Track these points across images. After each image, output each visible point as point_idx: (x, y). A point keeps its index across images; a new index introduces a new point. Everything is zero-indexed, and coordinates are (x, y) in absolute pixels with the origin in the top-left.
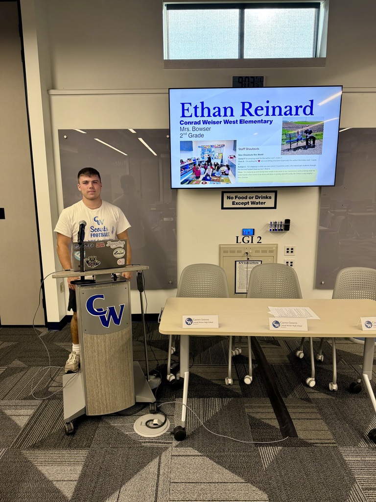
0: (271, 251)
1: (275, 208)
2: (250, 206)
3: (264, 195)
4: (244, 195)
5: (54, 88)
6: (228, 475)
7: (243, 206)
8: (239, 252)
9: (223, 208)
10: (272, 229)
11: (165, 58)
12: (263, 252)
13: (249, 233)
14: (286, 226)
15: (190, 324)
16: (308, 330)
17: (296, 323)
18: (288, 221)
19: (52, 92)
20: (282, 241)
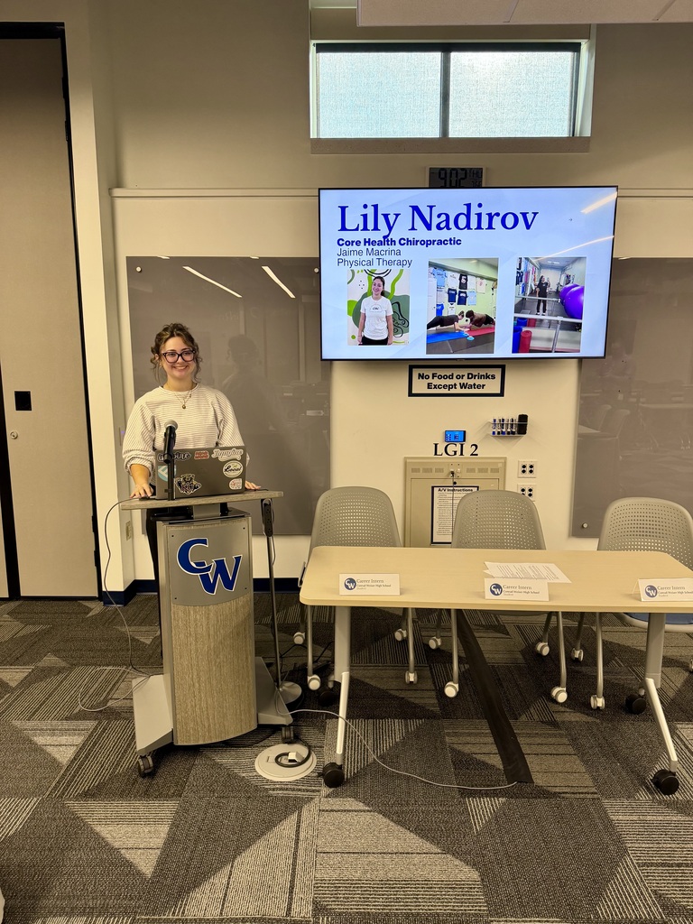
0: (496, 471)
1: (501, 394)
2: (459, 390)
3: (483, 372)
4: (448, 372)
5: (119, 185)
6: (413, 841)
7: (446, 391)
8: (440, 470)
9: (411, 394)
10: (496, 431)
11: (313, 135)
12: (481, 471)
13: (456, 437)
14: (521, 425)
15: (351, 589)
16: (550, 599)
17: (530, 588)
18: (523, 418)
19: (117, 192)
20: (515, 452)
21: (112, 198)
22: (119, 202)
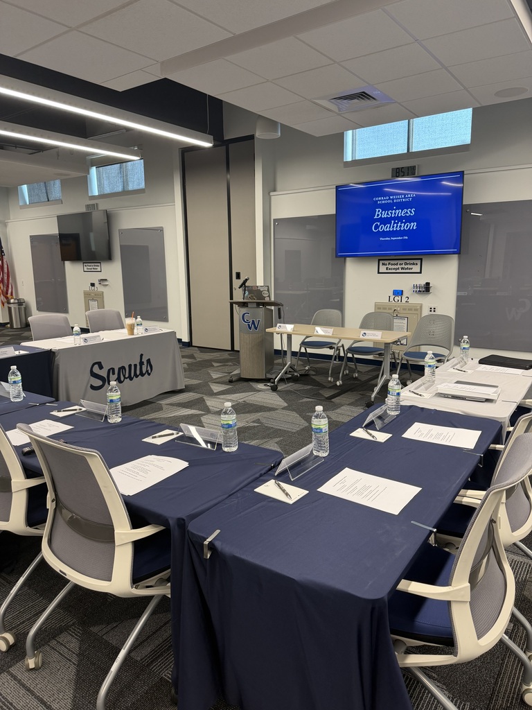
1: (420, 273)
2: (400, 271)
3: (412, 262)
4: (395, 262)
7: (394, 271)
9: (379, 273)
10: (415, 290)
11: (345, 160)
13: (399, 293)
14: (427, 288)
18: (428, 284)
20: (426, 302)
21: (270, 196)
22: (272, 197)
